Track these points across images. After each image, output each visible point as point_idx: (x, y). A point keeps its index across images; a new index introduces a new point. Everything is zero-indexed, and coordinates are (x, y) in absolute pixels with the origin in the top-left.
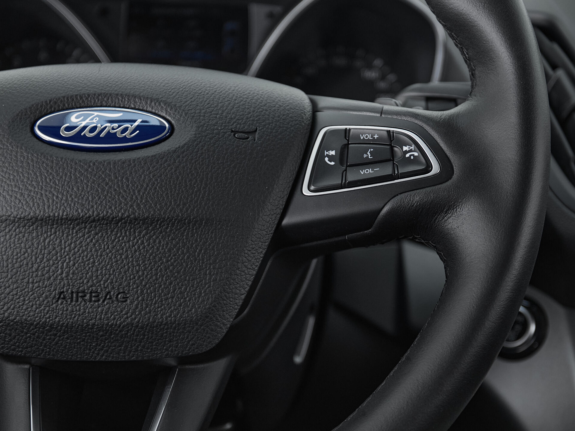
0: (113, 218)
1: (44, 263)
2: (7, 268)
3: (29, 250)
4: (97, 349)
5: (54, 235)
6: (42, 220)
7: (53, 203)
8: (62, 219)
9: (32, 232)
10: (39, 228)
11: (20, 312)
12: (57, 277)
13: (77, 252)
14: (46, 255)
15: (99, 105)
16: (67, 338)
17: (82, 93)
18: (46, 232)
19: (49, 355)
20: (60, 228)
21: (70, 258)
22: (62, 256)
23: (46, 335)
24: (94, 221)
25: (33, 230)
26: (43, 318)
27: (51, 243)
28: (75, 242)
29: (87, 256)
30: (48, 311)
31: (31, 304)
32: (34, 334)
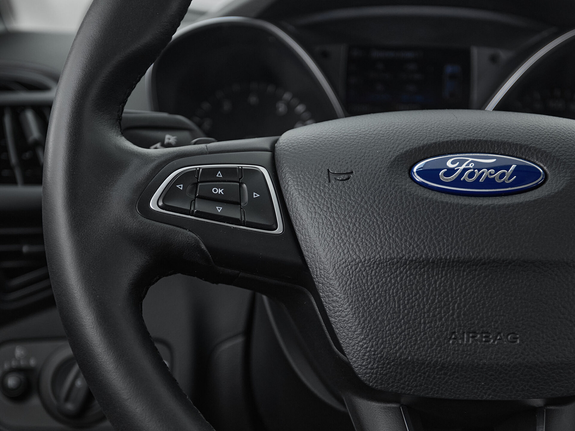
0: (503, 261)
1: (436, 304)
2: (399, 309)
3: (420, 292)
4: (485, 389)
5: (445, 277)
6: (433, 262)
7: (444, 246)
8: (453, 262)
9: (424, 274)
10: (430, 270)
11: (412, 352)
12: (448, 317)
13: (468, 294)
14: (437, 296)
15: (469, 151)
16: (457, 378)
17: (452, 140)
18: (437, 274)
19: (437, 393)
20: (451, 270)
21: (460, 300)
22: (453, 298)
23: (437, 374)
24: (484, 264)
25: (424, 272)
26: (435, 357)
27: (442, 284)
28: (465, 284)
29: (477, 297)
30: (440, 350)
31: (423, 344)
32: (425, 373)
